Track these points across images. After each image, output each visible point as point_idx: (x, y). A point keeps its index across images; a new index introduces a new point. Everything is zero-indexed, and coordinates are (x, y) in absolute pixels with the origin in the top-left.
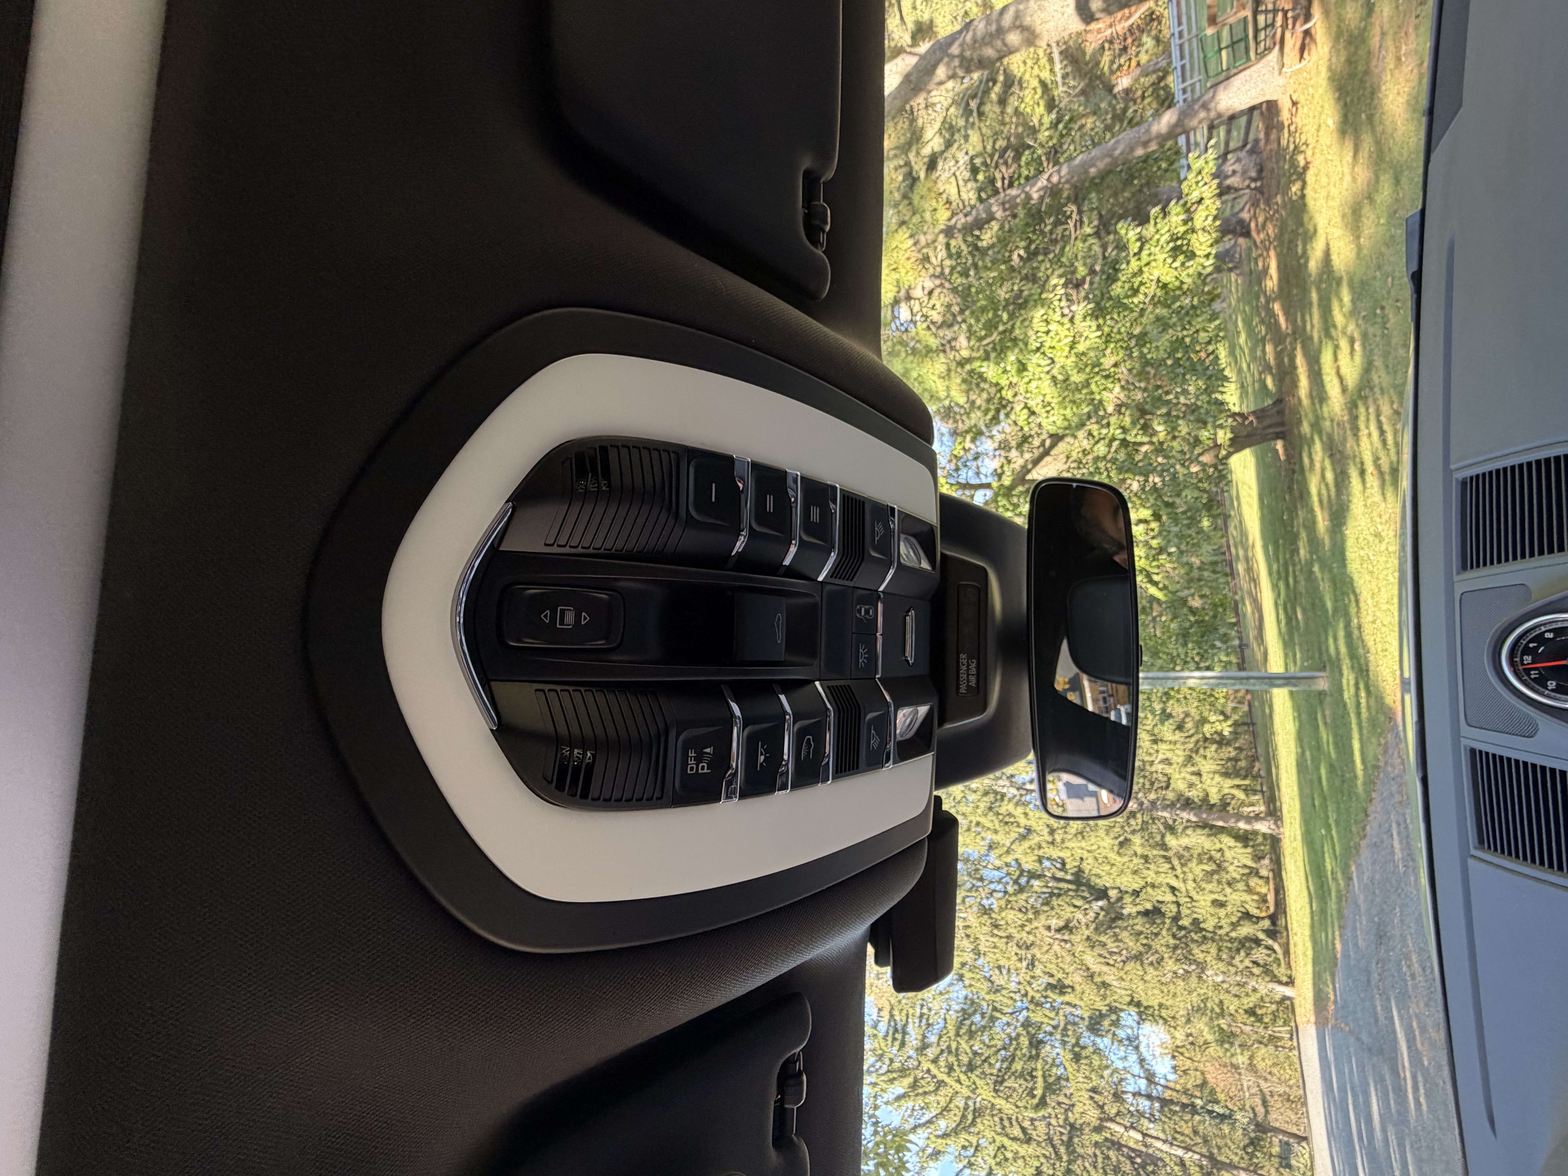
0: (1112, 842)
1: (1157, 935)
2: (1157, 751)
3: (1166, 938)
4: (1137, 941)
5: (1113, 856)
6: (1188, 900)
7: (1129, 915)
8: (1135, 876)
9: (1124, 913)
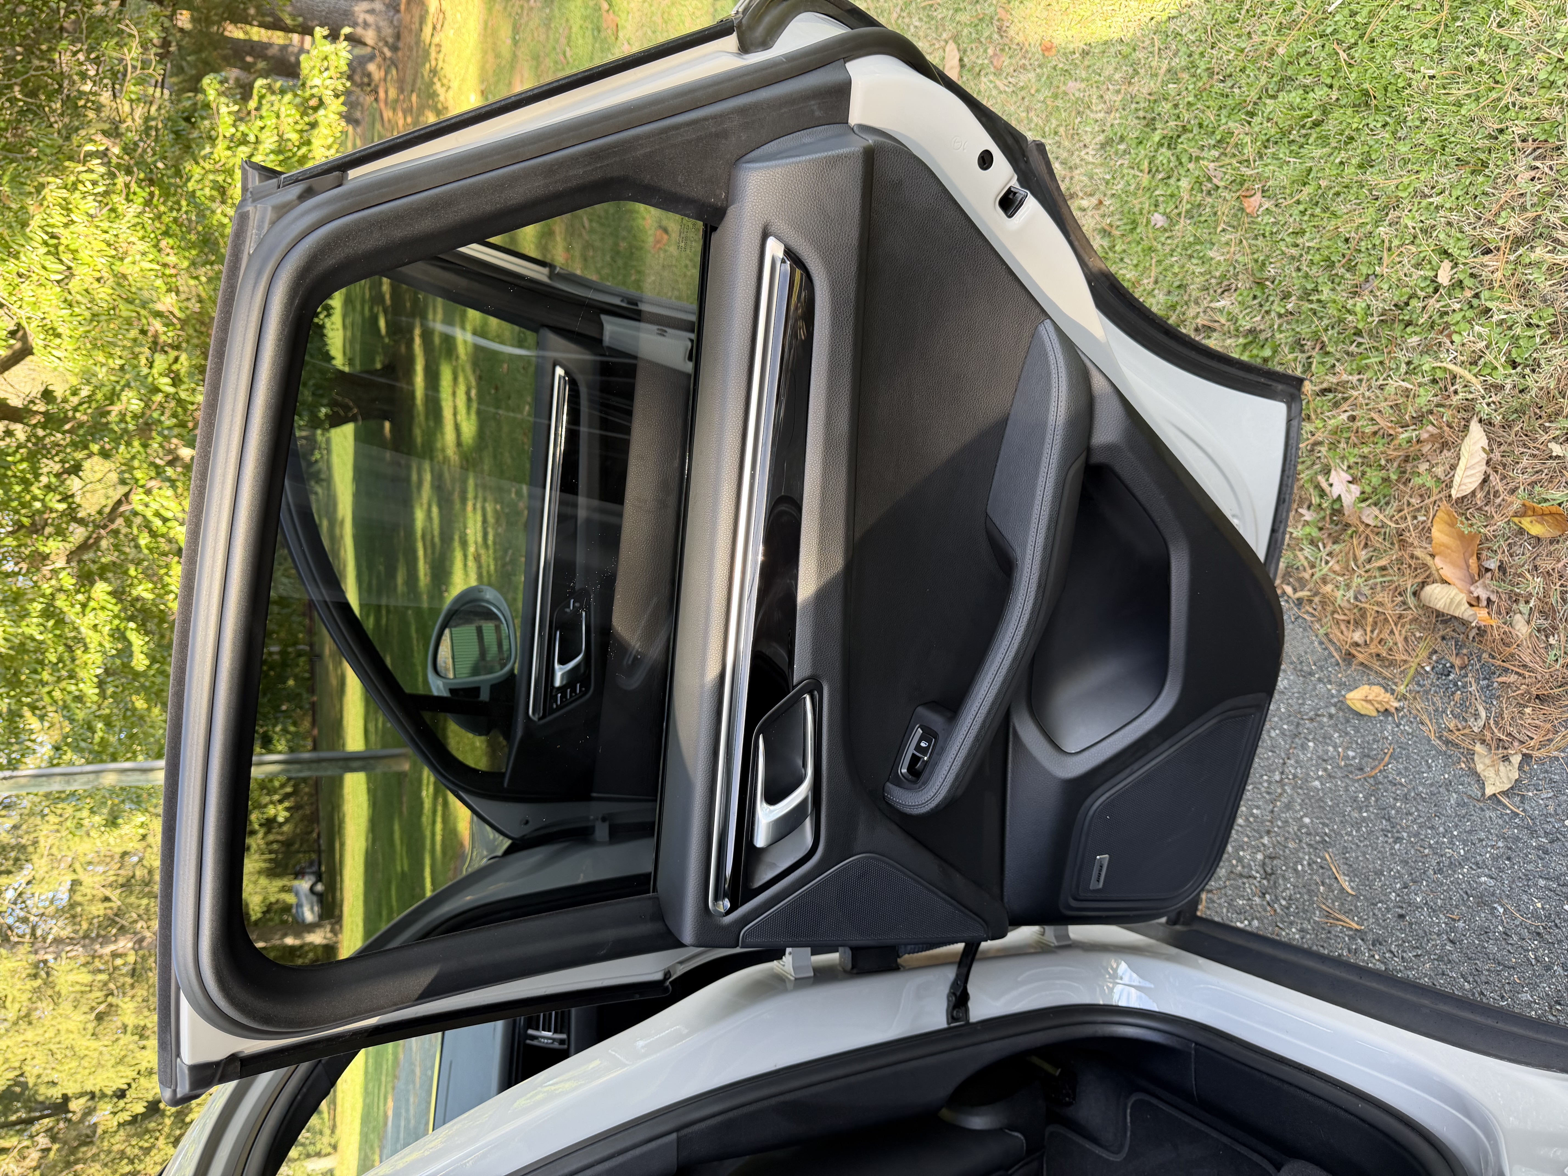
0: (83, 1018)
5: (84, 1043)
7: (105, 1132)
8: (120, 1068)
9: (95, 1132)
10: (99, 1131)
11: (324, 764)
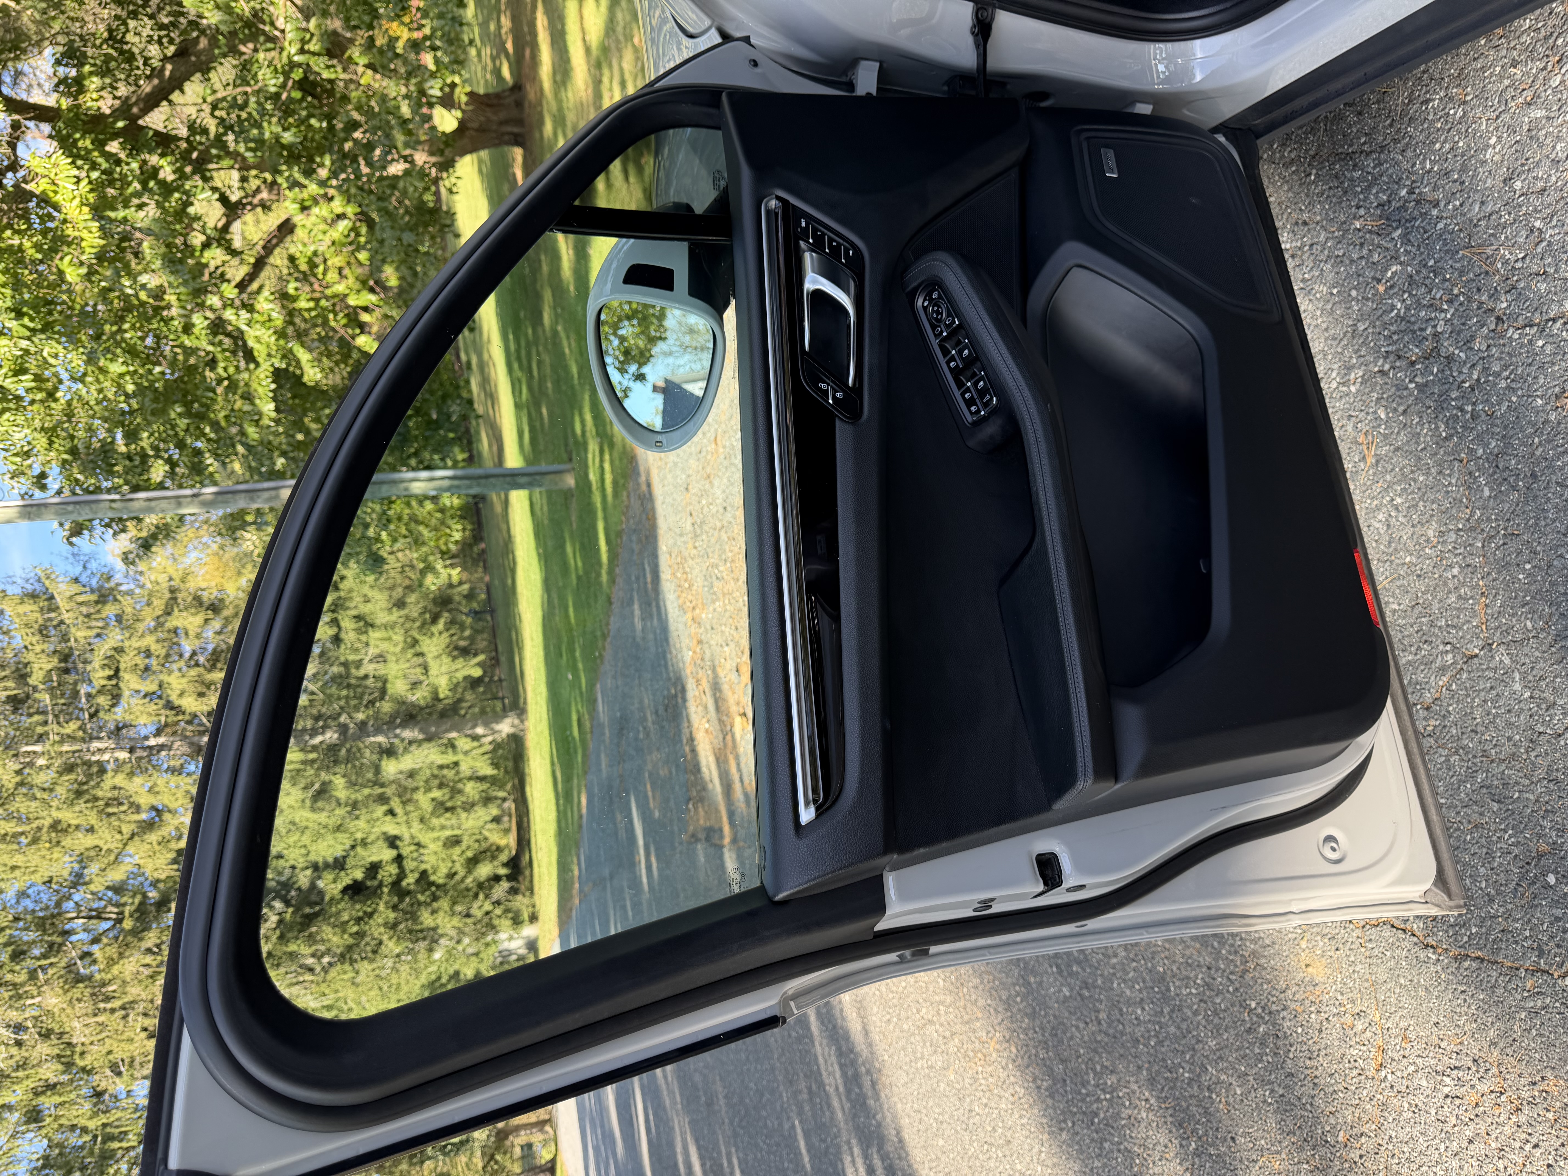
1: (370, 915)
2: (367, 644)
3: (384, 913)
4: (344, 931)
6: (413, 848)
7: (332, 899)
8: (338, 835)
9: (322, 899)
10: (327, 898)
11: (492, 480)
